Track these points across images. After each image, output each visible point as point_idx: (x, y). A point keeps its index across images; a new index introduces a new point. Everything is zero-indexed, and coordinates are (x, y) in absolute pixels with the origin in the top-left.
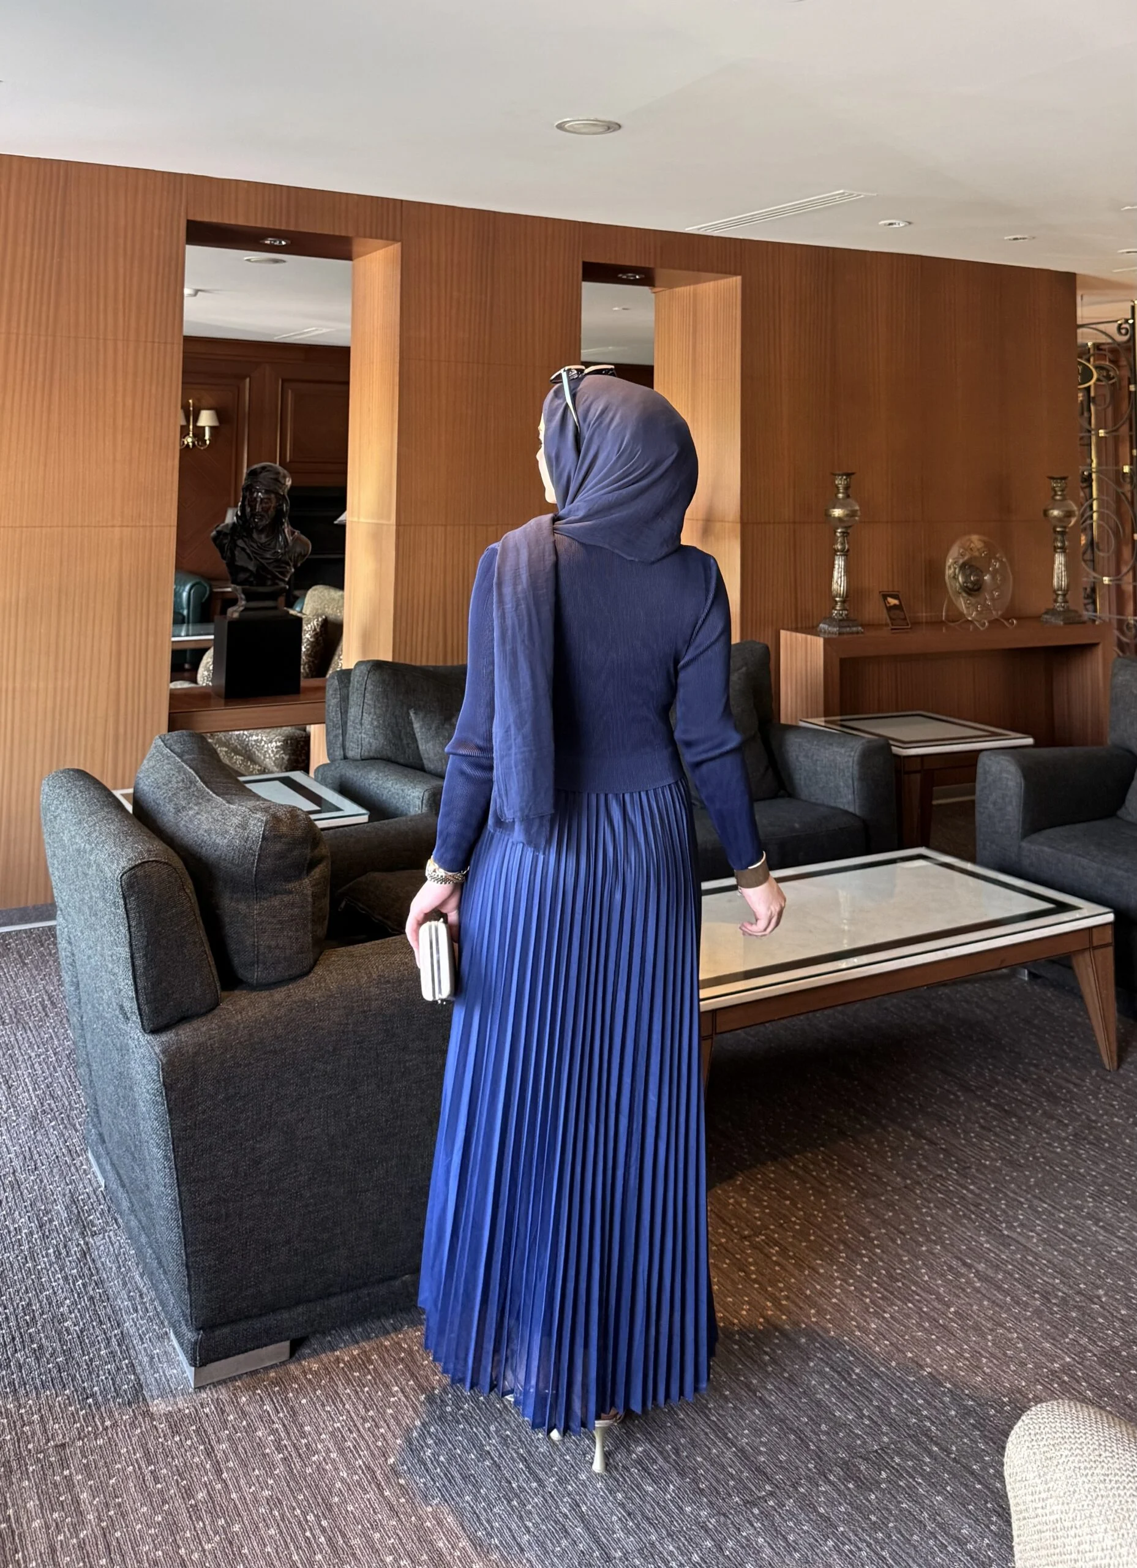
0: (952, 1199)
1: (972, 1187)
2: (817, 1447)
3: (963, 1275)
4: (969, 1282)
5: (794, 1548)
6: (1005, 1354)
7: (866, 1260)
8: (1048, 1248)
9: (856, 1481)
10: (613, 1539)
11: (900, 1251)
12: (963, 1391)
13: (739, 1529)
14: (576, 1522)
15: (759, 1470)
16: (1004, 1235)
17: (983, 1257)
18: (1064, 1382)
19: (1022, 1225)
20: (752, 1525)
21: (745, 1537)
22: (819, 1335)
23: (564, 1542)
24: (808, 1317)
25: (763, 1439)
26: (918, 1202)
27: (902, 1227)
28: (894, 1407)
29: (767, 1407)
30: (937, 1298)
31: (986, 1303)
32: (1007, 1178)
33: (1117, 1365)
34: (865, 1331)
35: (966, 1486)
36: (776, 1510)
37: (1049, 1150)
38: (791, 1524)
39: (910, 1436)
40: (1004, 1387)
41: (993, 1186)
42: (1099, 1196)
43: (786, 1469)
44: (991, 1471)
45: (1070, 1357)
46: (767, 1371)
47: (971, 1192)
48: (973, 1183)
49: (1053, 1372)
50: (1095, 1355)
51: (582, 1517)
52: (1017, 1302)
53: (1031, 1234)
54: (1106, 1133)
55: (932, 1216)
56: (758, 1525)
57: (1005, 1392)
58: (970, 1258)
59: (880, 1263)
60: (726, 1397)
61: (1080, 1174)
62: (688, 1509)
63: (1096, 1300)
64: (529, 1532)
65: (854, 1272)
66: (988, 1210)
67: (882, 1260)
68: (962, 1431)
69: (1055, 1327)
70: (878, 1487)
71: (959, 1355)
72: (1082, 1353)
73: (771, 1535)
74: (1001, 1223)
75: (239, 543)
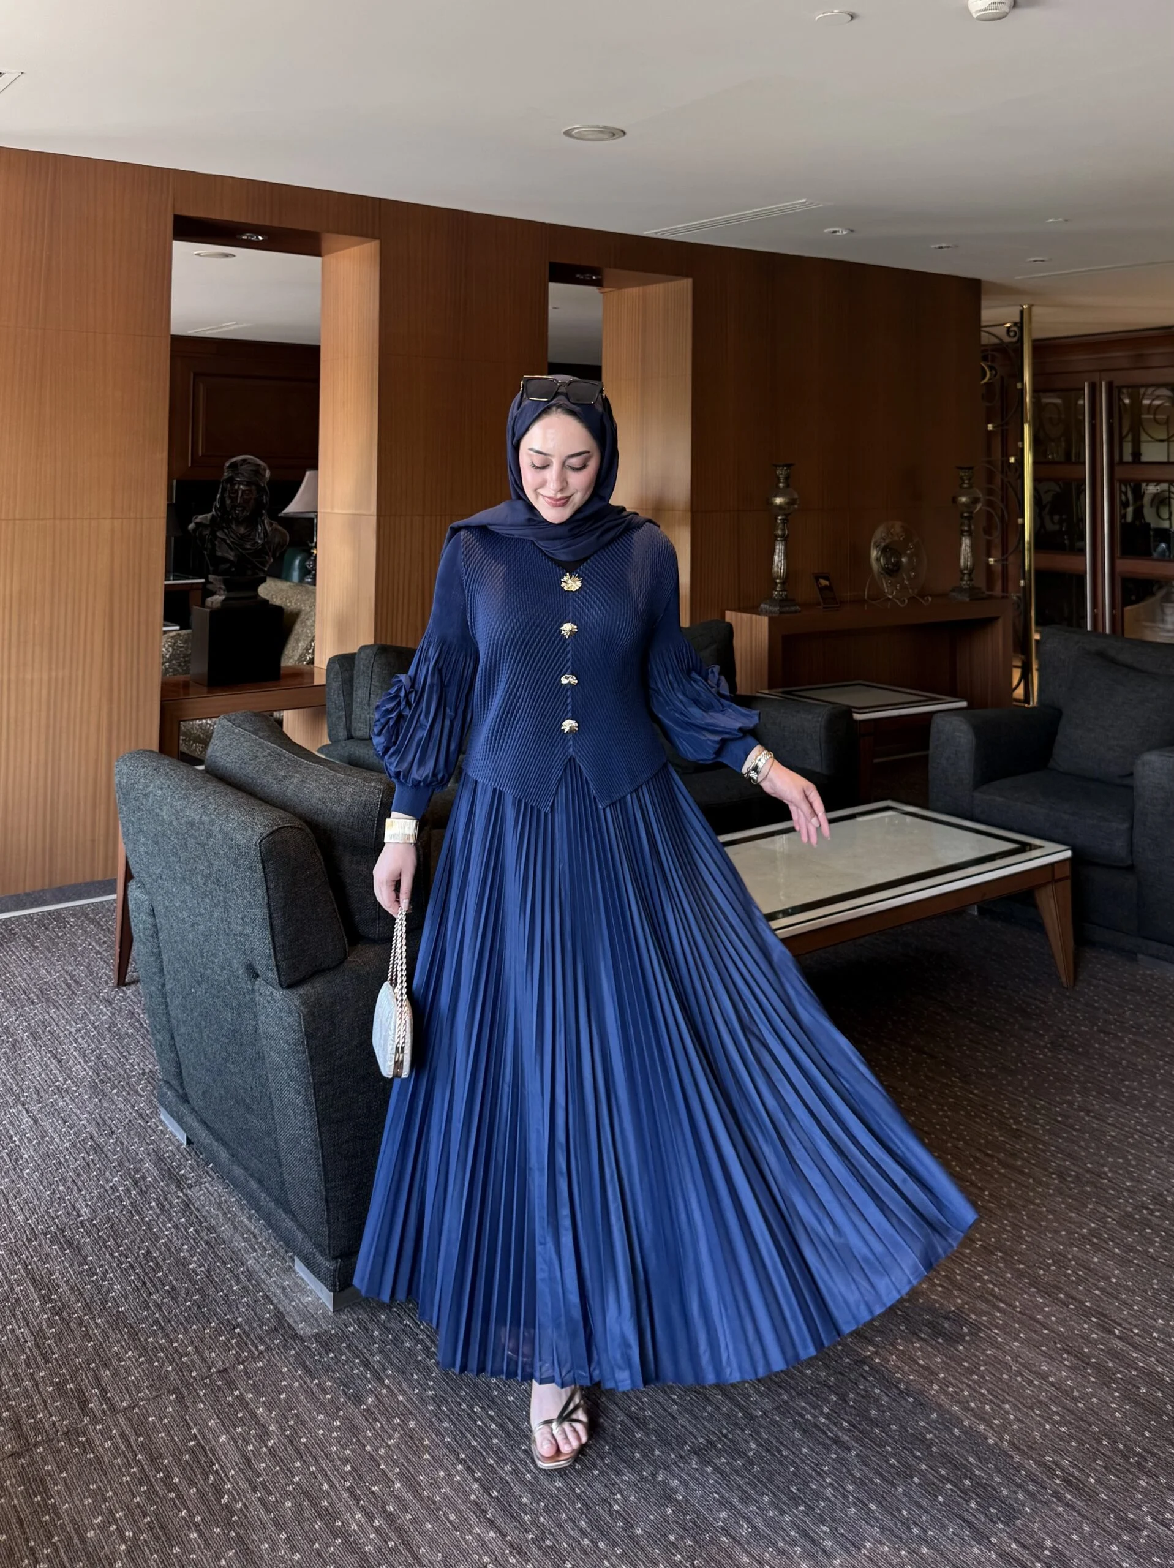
0: (961, 1102)
1: (976, 1092)
3: (987, 1165)
5: (907, 1394)
6: (1041, 1226)
8: (1053, 1137)
9: (944, 1337)
10: (751, 1401)
12: (1013, 1258)
13: (856, 1384)
16: (1013, 1129)
17: (1001, 1148)
18: (1094, 1243)
19: (1026, 1119)
20: (867, 1380)
21: (864, 1390)
23: (709, 1408)
26: (934, 1106)
27: (926, 1129)
28: (959, 1275)
31: (1013, 1185)
32: (1004, 1082)
33: (1134, 1226)
35: (1035, 1332)
36: (882, 1366)
37: (1033, 1057)
38: (899, 1375)
39: (978, 1297)
40: (1047, 1252)
41: (993, 1089)
42: (1085, 1091)
44: (1053, 1318)
45: (1094, 1223)
47: (976, 1095)
48: (976, 1088)
49: (1083, 1236)
50: (1114, 1220)
52: (1040, 1183)
53: (1036, 1126)
54: (1077, 1040)
55: (948, 1117)
56: (872, 1379)
57: (1048, 1255)
58: (990, 1150)
61: (1064, 1075)
63: (1103, 1176)
64: (676, 1403)
66: (994, 1110)
68: (1020, 1289)
69: (1076, 1200)
70: (964, 1340)
71: (1003, 1229)
72: (1103, 1218)
73: (885, 1386)
74: (1008, 1119)
75: (219, 534)
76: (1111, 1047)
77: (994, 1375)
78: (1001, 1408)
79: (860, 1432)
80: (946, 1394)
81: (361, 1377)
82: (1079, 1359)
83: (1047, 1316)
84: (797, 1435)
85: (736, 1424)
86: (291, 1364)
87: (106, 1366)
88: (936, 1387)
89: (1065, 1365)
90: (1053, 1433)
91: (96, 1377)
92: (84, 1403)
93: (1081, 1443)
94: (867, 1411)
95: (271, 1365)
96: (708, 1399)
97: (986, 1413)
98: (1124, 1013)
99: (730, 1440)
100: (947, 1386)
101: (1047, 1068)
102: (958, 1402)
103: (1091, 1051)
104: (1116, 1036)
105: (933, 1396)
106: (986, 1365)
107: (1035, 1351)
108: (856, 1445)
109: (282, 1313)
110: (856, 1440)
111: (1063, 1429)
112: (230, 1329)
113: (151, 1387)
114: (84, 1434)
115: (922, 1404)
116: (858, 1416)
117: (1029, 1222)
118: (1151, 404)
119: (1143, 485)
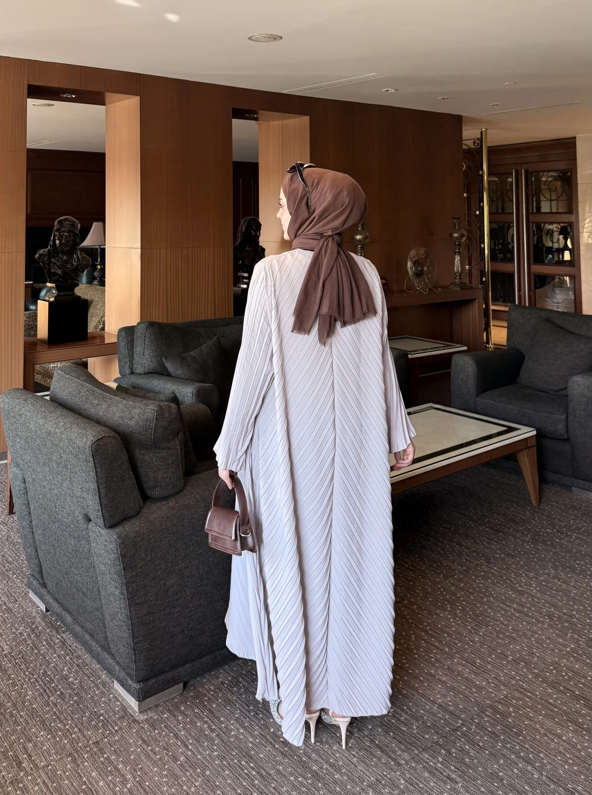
0: (488, 575)
1: (495, 568)
2: (475, 700)
3: (508, 611)
4: (512, 614)
6: (543, 646)
7: (460, 608)
8: (542, 594)
9: (499, 714)
10: (397, 755)
11: (475, 602)
12: (531, 666)
13: (455, 743)
14: (376, 749)
15: (451, 713)
16: (519, 590)
17: (514, 601)
18: (575, 656)
19: (525, 584)
20: (461, 741)
21: (459, 746)
22: (453, 646)
23: (375, 760)
24: (444, 638)
25: (448, 699)
26: (473, 577)
27: (470, 590)
28: (502, 677)
29: (443, 683)
30: (501, 623)
32: (510, 562)
34: (474, 642)
35: (550, 710)
36: (468, 732)
37: (523, 548)
38: (478, 738)
39: (516, 690)
40: (549, 662)
41: (504, 567)
42: (555, 567)
43: (465, 712)
45: (573, 645)
46: (436, 666)
47: (495, 570)
48: (495, 566)
49: (568, 653)
50: (583, 642)
51: (377, 746)
52: (539, 621)
53: (532, 588)
54: (546, 537)
55: (482, 584)
56: (463, 740)
58: (508, 602)
59: (468, 609)
60: (422, 680)
61: (542, 557)
62: (427, 736)
63: (573, 617)
64: (355, 757)
65: (458, 615)
66: (507, 579)
67: (468, 608)
68: (538, 684)
69: (561, 631)
70: (511, 716)
71: (522, 649)
72: (577, 642)
73: (471, 744)
74: (516, 584)
75: (53, 260)
76: (566, 541)
77: (532, 737)
78: (539, 756)
79: (462, 772)
80: (506, 748)
81: (176, 745)
82: (578, 726)
83: (556, 700)
84: (426, 775)
85: (391, 769)
86: (134, 738)
87: (30, 741)
89: (570, 730)
90: (570, 771)
91: (24, 747)
94: (463, 759)
95: (123, 738)
96: (374, 755)
97: (530, 759)
98: (570, 521)
99: (389, 778)
100: (506, 744)
101: (532, 554)
103: (555, 543)
104: (567, 534)
105: (499, 750)
106: (526, 730)
107: (553, 722)
108: (460, 780)
109: (125, 707)
110: (460, 776)
111: (575, 768)
112: (98, 718)
113: (57, 753)
114: (22, 782)
116: (460, 763)
117: (536, 645)
118: (546, 180)
119: (543, 225)
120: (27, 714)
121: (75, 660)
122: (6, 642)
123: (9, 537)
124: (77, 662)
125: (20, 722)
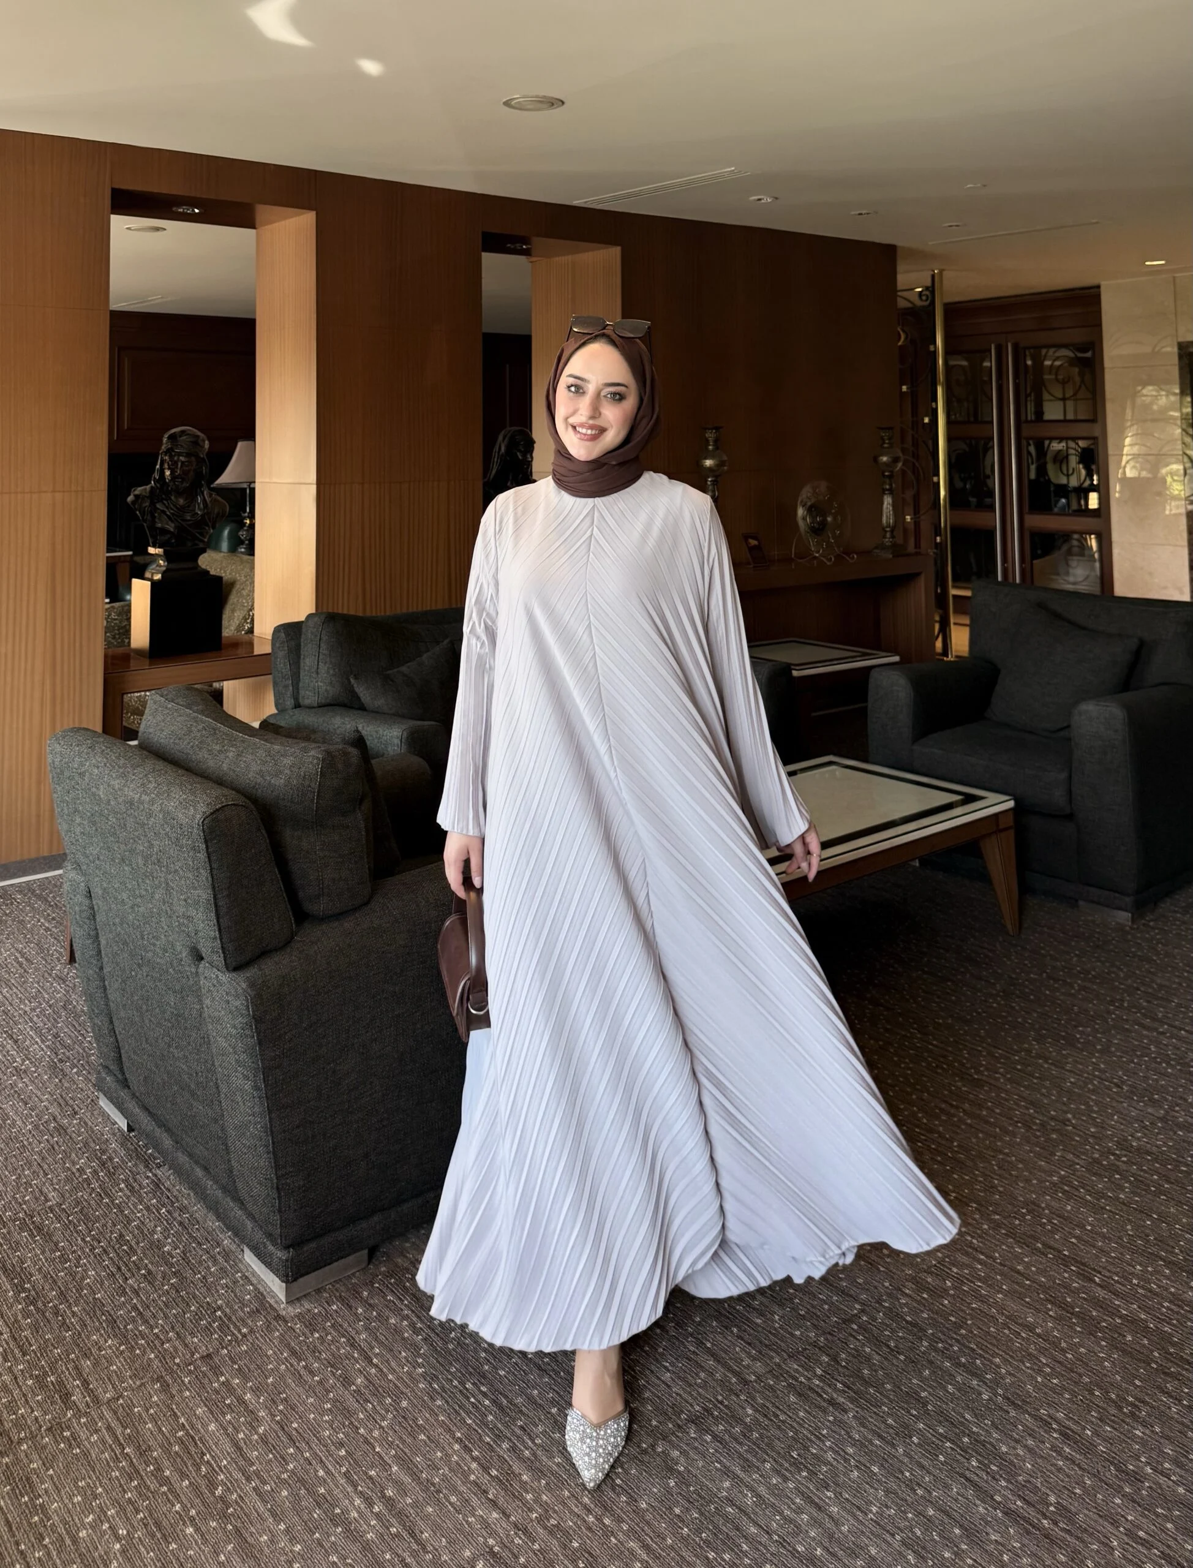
2: (887, 1268)
9: (927, 1292)
75: (158, 506)
77: (981, 1329)
78: (992, 1362)
87: (86, 1356)
88: (925, 1344)
90: (1046, 1386)
91: (76, 1368)
92: (66, 1397)
93: (1074, 1394)
95: (255, 1348)
97: (980, 1369)
102: (950, 1358)
109: (262, 1294)
112: (212, 1314)
113: (134, 1376)
114: (69, 1428)
115: (913, 1362)
118: (1052, 365)
119: (1047, 442)
120: (84, 1309)
121: (176, 1215)
122: (52, 1185)
123: (68, 1002)
124: (179, 1218)
125: (72, 1323)
